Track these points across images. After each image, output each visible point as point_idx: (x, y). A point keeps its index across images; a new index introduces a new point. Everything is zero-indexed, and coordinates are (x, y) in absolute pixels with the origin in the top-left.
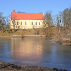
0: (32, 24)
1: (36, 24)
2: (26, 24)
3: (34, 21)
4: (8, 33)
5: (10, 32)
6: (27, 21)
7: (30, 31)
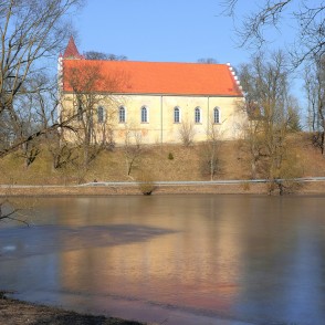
0: (177, 120)
1: (197, 118)
2: (144, 119)
3: (187, 105)
4: (53, 171)
5: (63, 160)
6: (153, 103)
7: (171, 158)
